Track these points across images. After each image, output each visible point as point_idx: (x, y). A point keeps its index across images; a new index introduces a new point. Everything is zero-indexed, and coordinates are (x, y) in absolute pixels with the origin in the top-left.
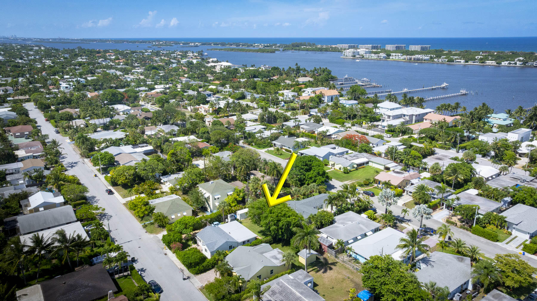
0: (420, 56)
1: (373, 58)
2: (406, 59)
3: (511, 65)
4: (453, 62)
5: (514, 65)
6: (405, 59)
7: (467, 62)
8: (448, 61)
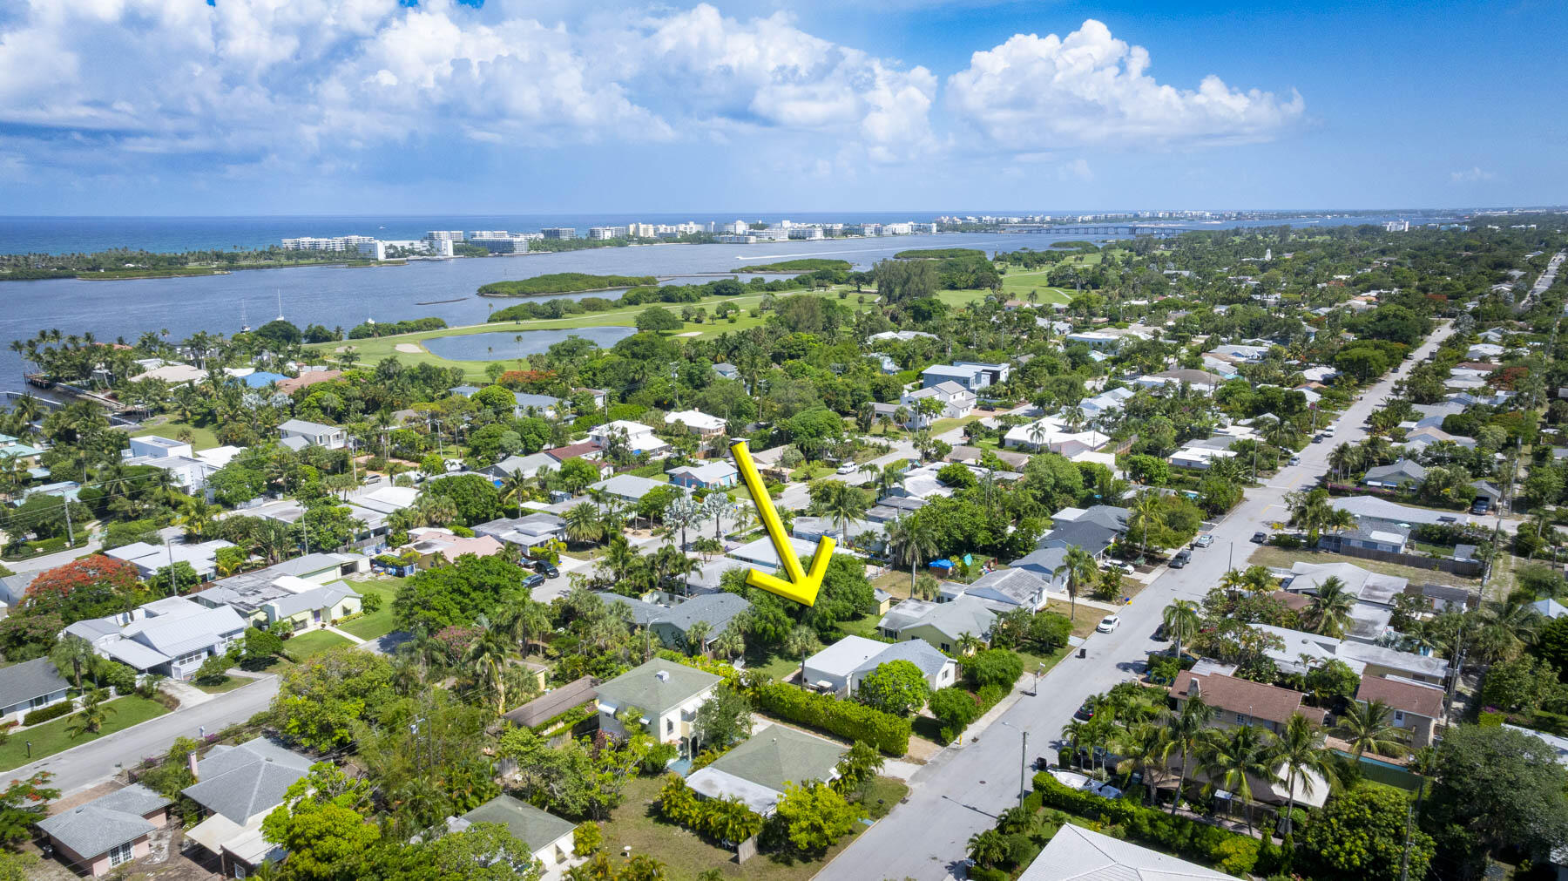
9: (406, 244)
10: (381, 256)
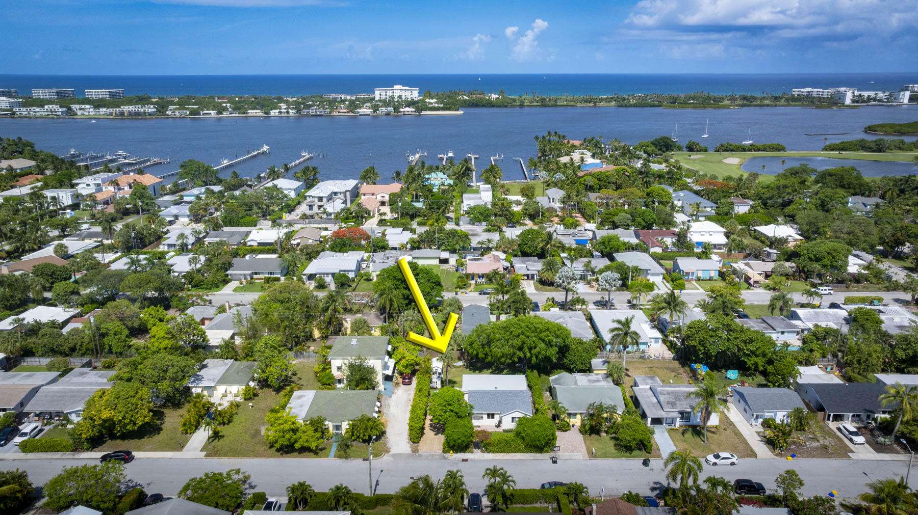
0: (131, 107)
1: (38, 114)
2: (114, 114)
3: (283, 115)
4: (199, 114)
5: (286, 115)
6: (111, 114)
7: (221, 113)
8: (190, 114)
9: (872, 94)
10: (848, 101)
